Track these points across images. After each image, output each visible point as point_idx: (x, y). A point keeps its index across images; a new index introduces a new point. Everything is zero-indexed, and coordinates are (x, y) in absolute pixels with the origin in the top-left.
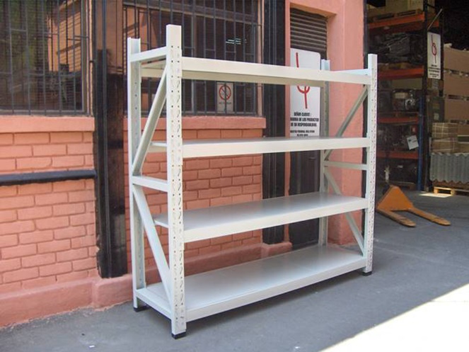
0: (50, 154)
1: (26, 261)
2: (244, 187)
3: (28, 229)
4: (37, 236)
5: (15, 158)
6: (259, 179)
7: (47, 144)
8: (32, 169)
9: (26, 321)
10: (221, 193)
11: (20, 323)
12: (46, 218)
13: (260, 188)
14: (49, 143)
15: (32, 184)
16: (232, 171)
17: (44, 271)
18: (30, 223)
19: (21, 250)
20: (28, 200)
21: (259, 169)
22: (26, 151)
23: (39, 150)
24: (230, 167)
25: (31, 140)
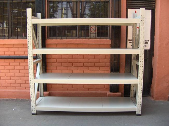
0: (24, 50)
1: (17, 81)
2: (100, 67)
3: (17, 72)
4: (20, 74)
5: (14, 51)
6: (109, 65)
7: (23, 47)
8: (19, 55)
9: (15, 99)
10: (89, 69)
11: (13, 99)
12: (23, 70)
13: (109, 69)
14: (24, 47)
15: (18, 59)
16: (95, 60)
17: (22, 85)
18: (18, 70)
19: (15, 78)
20: (18, 64)
21: (109, 61)
22: (17, 49)
23: (21, 49)
24: (94, 59)
25: (19, 46)
